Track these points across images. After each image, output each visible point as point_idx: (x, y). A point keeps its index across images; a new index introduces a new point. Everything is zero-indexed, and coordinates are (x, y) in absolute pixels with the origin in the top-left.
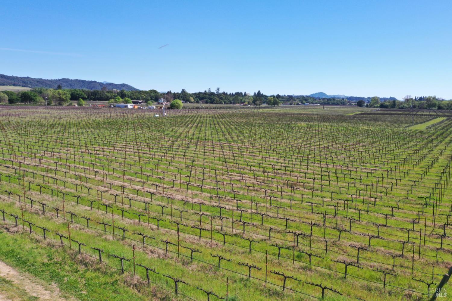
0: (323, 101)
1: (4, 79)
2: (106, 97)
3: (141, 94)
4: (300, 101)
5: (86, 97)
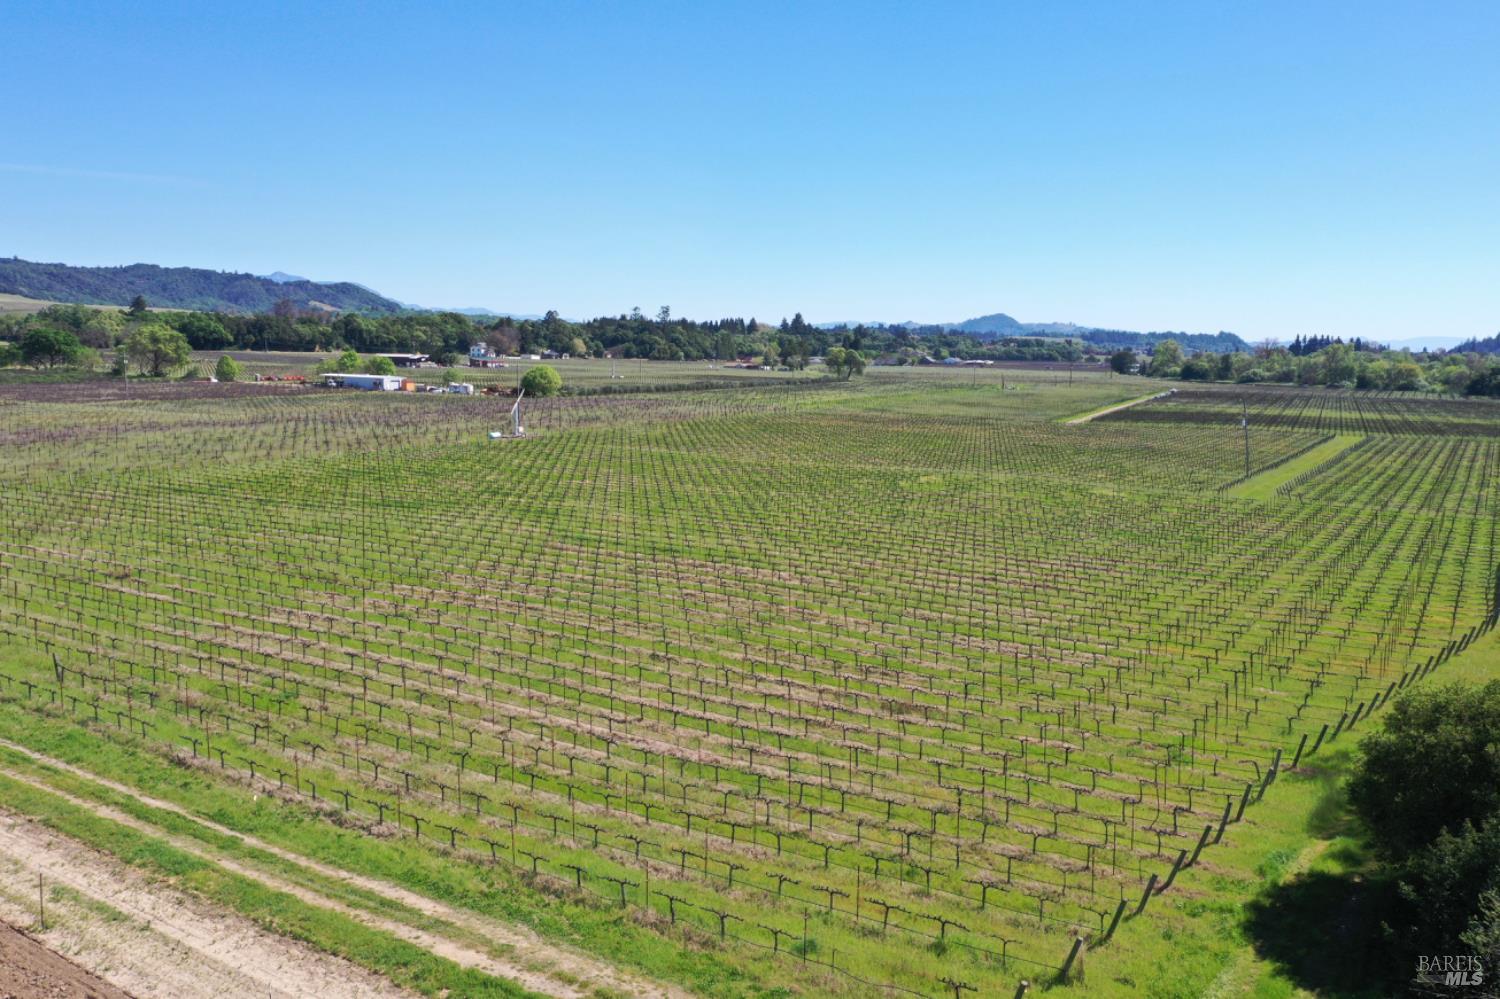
0: (1003, 349)
2: (296, 339)
3: (411, 327)
4: (930, 348)
5: (231, 338)
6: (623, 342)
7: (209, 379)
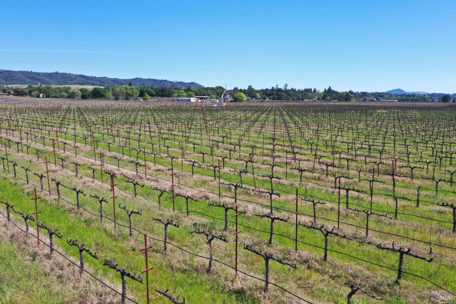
0: (401, 97)
3: (207, 90)
4: (375, 97)
6: (272, 95)
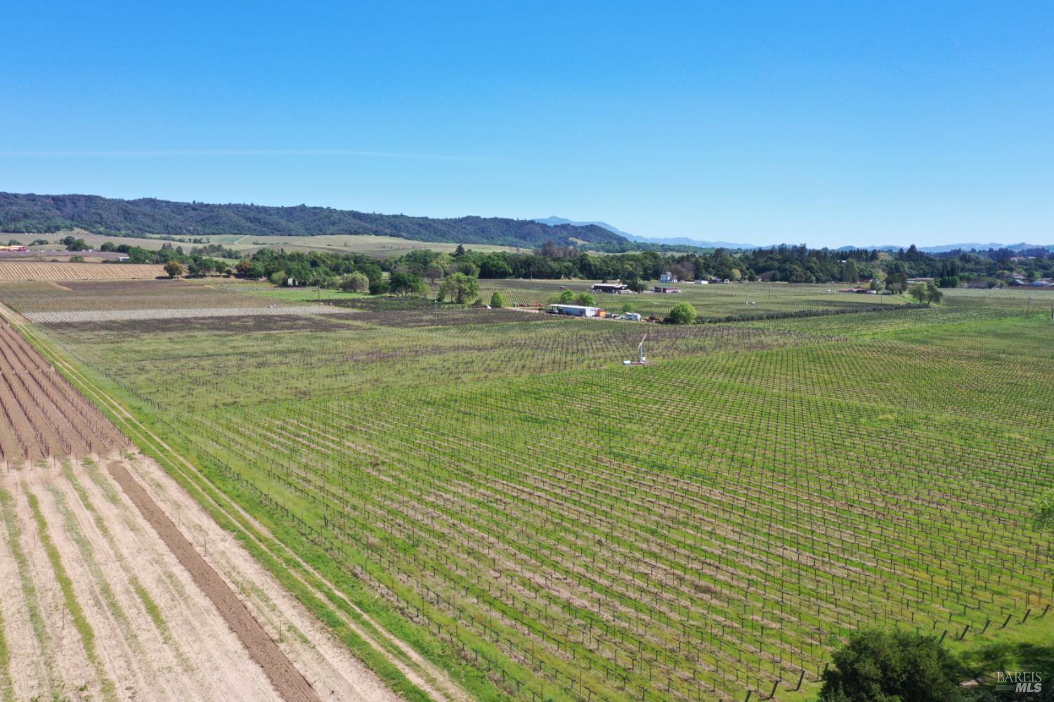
1: (358, 221)
2: (549, 271)
3: (622, 261)
5: (511, 271)
6: (770, 269)
7: (486, 307)
